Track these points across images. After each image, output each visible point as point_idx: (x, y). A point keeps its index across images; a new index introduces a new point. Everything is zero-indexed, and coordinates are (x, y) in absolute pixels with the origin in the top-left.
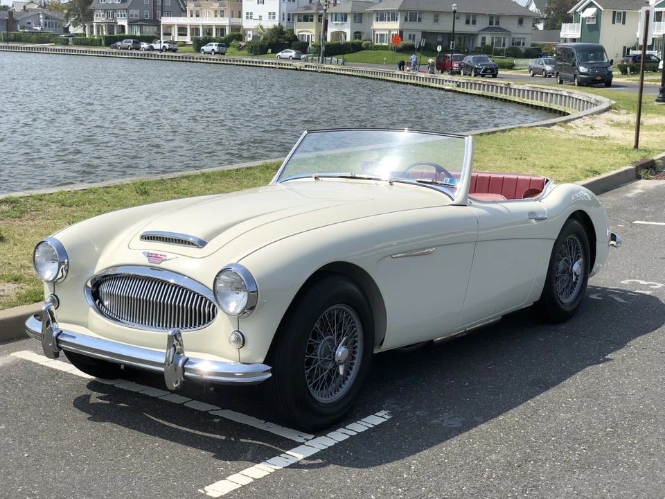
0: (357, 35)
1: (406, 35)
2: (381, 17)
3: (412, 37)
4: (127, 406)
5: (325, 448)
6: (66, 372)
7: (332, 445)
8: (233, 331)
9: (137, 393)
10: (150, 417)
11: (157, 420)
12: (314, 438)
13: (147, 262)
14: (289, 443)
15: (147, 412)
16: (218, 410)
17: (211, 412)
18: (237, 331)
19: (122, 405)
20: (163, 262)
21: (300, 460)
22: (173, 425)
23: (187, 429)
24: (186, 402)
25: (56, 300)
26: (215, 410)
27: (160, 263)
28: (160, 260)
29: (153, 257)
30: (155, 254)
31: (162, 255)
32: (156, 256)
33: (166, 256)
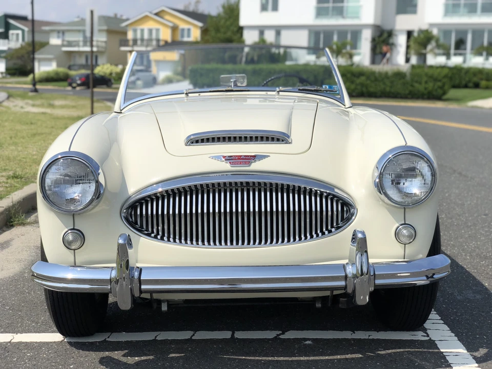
4: (183, 355)
5: (456, 338)
6: (10, 342)
7: (453, 335)
8: (397, 225)
9: (155, 340)
10: (237, 357)
11: (253, 358)
12: (427, 333)
13: (227, 166)
14: (421, 344)
15: (222, 355)
16: (283, 333)
17: (282, 337)
18: (405, 224)
19: (173, 355)
20: (253, 164)
21: (468, 353)
22: (282, 358)
23: (306, 358)
24: (233, 335)
25: (80, 236)
26: (280, 334)
27: (249, 166)
28: (249, 162)
29: (235, 159)
30: (237, 156)
31: (248, 156)
32: (240, 157)
33: (254, 156)
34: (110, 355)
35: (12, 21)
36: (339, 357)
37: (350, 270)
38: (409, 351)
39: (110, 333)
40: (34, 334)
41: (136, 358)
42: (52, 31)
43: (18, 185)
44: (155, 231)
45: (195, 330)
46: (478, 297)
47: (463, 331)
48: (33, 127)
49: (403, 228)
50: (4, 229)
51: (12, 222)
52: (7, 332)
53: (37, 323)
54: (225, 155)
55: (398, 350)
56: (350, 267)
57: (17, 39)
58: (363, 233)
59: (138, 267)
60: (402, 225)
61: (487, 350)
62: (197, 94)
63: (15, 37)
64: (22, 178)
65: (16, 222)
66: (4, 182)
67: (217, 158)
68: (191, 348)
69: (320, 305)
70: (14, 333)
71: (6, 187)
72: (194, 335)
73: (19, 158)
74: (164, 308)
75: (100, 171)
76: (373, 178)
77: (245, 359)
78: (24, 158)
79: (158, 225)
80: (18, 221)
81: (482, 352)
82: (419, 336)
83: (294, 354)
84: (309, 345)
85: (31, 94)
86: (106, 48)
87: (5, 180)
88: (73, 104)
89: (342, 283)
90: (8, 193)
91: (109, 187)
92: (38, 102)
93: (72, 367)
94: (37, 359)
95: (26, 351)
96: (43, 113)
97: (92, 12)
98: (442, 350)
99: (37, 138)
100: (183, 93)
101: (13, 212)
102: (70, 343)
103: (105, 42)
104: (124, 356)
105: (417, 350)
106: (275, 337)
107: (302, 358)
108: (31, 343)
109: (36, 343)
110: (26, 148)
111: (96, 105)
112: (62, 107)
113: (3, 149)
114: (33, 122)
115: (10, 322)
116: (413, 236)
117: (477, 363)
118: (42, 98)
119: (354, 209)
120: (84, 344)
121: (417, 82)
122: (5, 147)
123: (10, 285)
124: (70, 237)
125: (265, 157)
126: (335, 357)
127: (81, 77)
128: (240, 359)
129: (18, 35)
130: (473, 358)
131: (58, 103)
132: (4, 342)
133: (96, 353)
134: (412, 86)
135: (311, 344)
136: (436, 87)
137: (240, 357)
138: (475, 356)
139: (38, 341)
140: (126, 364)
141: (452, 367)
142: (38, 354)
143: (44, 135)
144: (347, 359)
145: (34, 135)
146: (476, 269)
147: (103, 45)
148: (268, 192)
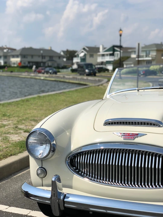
0: (5, 63)
1: (22, 63)
2: (13, 56)
3: (25, 63)
6: (27, 215)
13: (121, 139)
27: (134, 140)
28: (134, 137)
29: (126, 135)
30: (127, 134)
31: (134, 134)
32: (129, 134)
33: (137, 134)
35: (116, 48)
42: (132, 52)
54: (121, 132)
57: (118, 56)
59: (64, 194)
62: (143, 90)
63: (117, 55)
67: (117, 134)
70: (32, 210)
85: (118, 80)
86: (155, 58)
97: (139, 44)
100: (136, 90)
103: (156, 55)
125: (144, 135)
127: (143, 71)
129: (118, 54)
132: (24, 215)
147: (155, 56)
148: (144, 156)
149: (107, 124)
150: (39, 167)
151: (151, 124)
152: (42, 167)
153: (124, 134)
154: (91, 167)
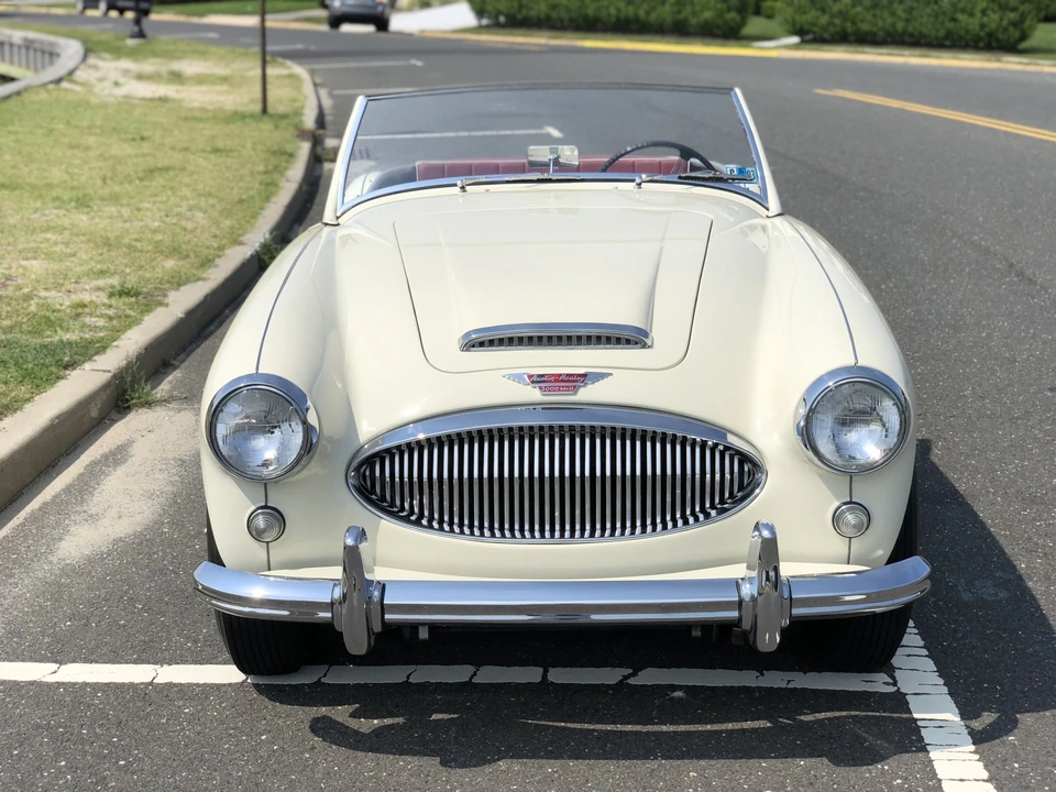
4: (456, 716)
5: (945, 689)
6: (151, 683)
7: (941, 681)
8: (837, 504)
9: (406, 684)
10: (550, 723)
11: (578, 726)
12: (894, 678)
13: (534, 394)
14: (880, 700)
15: (524, 718)
16: (634, 674)
17: (632, 681)
18: (851, 502)
19: (440, 716)
20: (582, 390)
21: (962, 723)
22: (629, 728)
23: (672, 728)
24: (545, 676)
25: (278, 517)
26: (629, 676)
27: (575, 393)
28: (575, 387)
29: (550, 381)
30: (553, 375)
31: (573, 375)
32: (558, 378)
33: (584, 376)
34: (329, 715)
36: (730, 726)
37: (748, 590)
38: (856, 716)
39: (327, 667)
40: (193, 666)
41: (376, 721)
43: (132, 313)
44: (407, 506)
45: (478, 663)
46: (1003, 595)
47: (960, 672)
48: (146, 147)
49: (848, 510)
50: (114, 415)
51: (127, 401)
52: (143, 662)
53: (196, 642)
54: (532, 373)
55: (837, 714)
56: (748, 586)
58: (771, 529)
59: (379, 582)
60: (845, 504)
61: (996, 715)
62: (484, 189)
64: (139, 294)
65: (134, 401)
66: (104, 305)
67: (517, 378)
68: (471, 702)
69: (699, 634)
70: (157, 664)
71: (111, 318)
72: (475, 674)
73: (126, 241)
74: (424, 634)
75: (309, 403)
76: (795, 418)
77: (564, 728)
78: (136, 240)
79: (412, 498)
80: (139, 398)
81: (988, 718)
82: (878, 683)
83: (652, 719)
84: (680, 699)
85: (131, 42)
87: (106, 301)
88: (221, 71)
89: (734, 614)
90: (116, 334)
91: (326, 432)
92: (148, 66)
93: (263, 737)
94: (203, 720)
95: (181, 703)
96: (163, 100)
98: (916, 716)
99: (159, 181)
100: (455, 185)
101: (129, 379)
102: (256, 686)
104: (353, 715)
105: (871, 714)
106: (621, 681)
107: (664, 728)
108: (190, 685)
109: (198, 685)
110: (139, 210)
111: (270, 71)
112: (200, 80)
113: (92, 214)
114: (145, 134)
115: (147, 639)
116: (865, 525)
117: (974, 743)
118: (155, 54)
119: (762, 473)
120: (281, 688)
121: (963, 11)
122: (95, 208)
123: (139, 554)
124: (261, 522)
125: (602, 376)
126: (724, 727)
128: (557, 727)
130: (969, 733)
131: (190, 67)
132: (142, 684)
133: (304, 708)
134: (954, 20)
135: (682, 699)
136: (1005, 23)
137: (556, 724)
138: (972, 729)
139: (201, 682)
140: (356, 733)
141: (928, 752)
142: (202, 709)
143: (172, 173)
144: (743, 731)
145: (151, 172)
146: (1010, 528)
148: (608, 442)
149: (473, 346)
150: (253, 508)
151: (618, 341)
152: (266, 507)
153: (542, 376)
154: (436, 492)
